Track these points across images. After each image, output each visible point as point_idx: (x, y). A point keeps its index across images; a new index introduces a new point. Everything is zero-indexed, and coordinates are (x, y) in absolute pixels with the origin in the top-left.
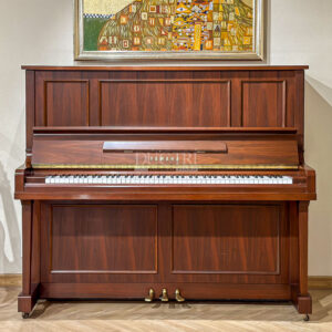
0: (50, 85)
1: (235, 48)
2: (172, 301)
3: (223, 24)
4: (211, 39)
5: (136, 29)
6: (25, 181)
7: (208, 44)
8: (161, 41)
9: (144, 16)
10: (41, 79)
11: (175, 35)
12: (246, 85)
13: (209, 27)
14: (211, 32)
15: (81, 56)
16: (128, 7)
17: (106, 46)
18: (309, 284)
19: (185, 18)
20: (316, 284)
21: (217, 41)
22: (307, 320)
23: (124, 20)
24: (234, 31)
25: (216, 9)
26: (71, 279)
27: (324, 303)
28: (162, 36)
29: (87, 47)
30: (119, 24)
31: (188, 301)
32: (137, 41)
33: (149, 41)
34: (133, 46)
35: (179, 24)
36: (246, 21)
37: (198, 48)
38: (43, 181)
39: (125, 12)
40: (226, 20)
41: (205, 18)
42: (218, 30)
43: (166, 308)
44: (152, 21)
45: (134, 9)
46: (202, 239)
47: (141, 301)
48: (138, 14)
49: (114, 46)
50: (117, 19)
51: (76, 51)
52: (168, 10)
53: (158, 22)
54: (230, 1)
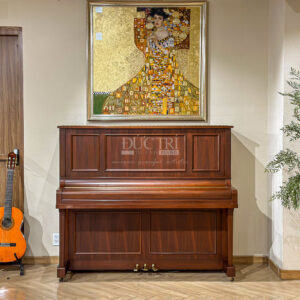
0: (75, 138)
1: (188, 113)
2: (150, 271)
3: (181, 98)
4: (173, 107)
5: (126, 101)
6: (62, 198)
7: (172, 111)
8: (142, 108)
9: (131, 93)
10: (69, 134)
11: (151, 104)
12: (196, 138)
13: (172, 99)
14: (173, 103)
15: (92, 118)
16: (121, 87)
17: (108, 112)
18: (234, 261)
19: (157, 94)
20: (238, 261)
21: (177, 109)
22: (233, 280)
23: (118, 95)
24: (187, 103)
25: (176, 89)
26: (88, 258)
27: (243, 271)
28: (142, 105)
29: (96, 112)
30: (115, 98)
31: (160, 271)
32: (127, 109)
33: (134, 109)
34: (124, 111)
35: (153, 98)
36: (195, 96)
37: (165, 113)
39: (119, 90)
40: (183, 95)
41: (169, 94)
42: (177, 101)
43: (146, 275)
44: (136, 96)
45: (125, 89)
46: (169, 233)
47: (131, 271)
48: (127, 92)
49: (113, 111)
50: (114, 95)
51: (88, 115)
52: (146, 89)
53: (140, 97)
54: (185, 84)
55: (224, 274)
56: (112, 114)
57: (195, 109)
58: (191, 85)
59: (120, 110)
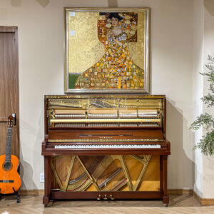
1: (136, 88)
2: (109, 200)
3: (131, 77)
4: (126, 83)
5: (92, 79)
6: (46, 147)
7: (124, 86)
8: (103, 84)
9: (96, 73)
11: (110, 81)
13: (125, 78)
14: (125, 81)
15: (68, 91)
16: (88, 69)
17: (79, 87)
18: (168, 192)
19: (114, 74)
21: (128, 85)
22: (167, 206)
23: (86, 75)
24: (135, 80)
25: (128, 70)
27: (175, 200)
28: (103, 82)
29: (70, 87)
30: (84, 77)
31: (116, 200)
32: (92, 85)
33: (98, 85)
34: (91, 87)
35: (111, 77)
36: (141, 76)
38: (54, 147)
39: (87, 71)
40: (132, 75)
41: (122, 74)
42: (128, 80)
43: (106, 203)
44: (99, 76)
45: (91, 70)
47: (96, 200)
48: (93, 72)
49: (82, 87)
50: (84, 75)
51: (65, 89)
52: (106, 71)
53: (102, 76)
54: (134, 67)
55: (161, 202)
56: (82, 89)
57: (141, 85)
58: (138, 68)
59: (88, 85)
